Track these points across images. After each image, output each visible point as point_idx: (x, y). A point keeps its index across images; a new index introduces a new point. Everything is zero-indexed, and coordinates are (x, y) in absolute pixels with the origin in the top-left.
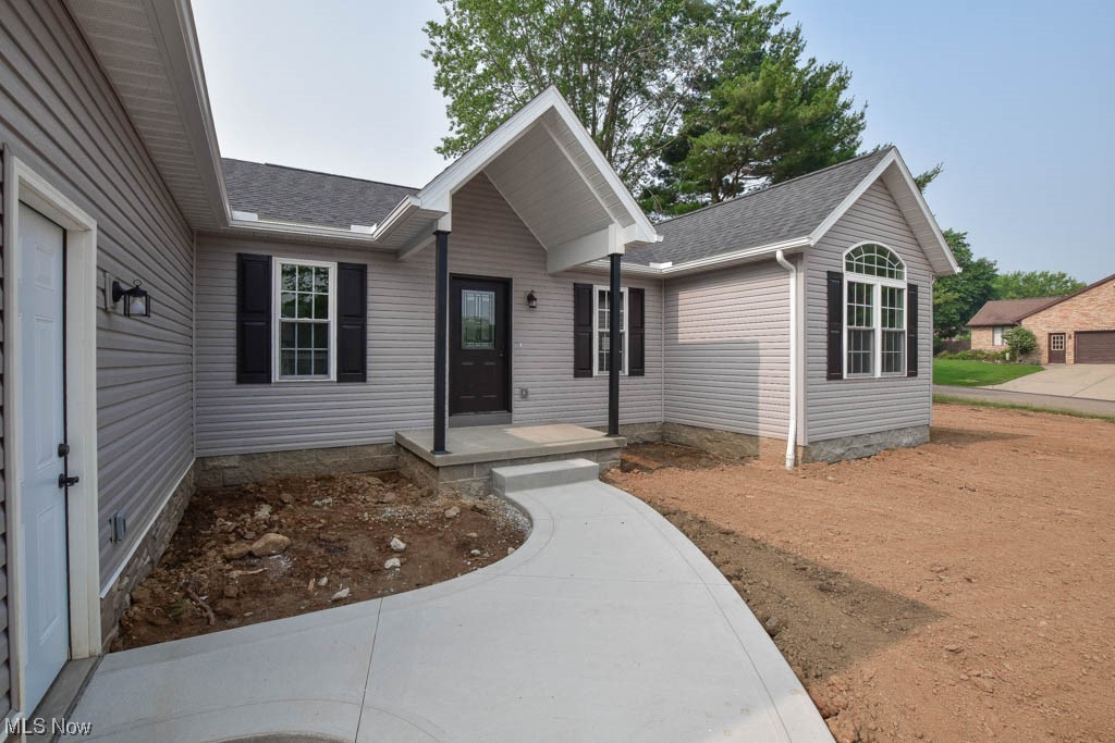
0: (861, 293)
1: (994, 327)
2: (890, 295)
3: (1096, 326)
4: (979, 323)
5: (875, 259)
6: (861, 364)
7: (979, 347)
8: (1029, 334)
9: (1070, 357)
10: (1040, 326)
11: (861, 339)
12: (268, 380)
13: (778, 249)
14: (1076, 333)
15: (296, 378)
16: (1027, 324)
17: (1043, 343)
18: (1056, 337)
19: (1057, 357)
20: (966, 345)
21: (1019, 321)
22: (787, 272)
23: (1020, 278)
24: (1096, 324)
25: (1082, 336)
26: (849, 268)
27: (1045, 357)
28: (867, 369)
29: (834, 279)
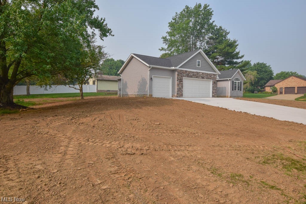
0: (236, 83)
1: (270, 86)
2: (238, 83)
3: (289, 86)
4: (267, 85)
5: (237, 79)
6: (235, 89)
7: (268, 91)
8: (276, 88)
9: (283, 93)
10: (278, 86)
11: (235, 87)
13: (228, 79)
14: (285, 88)
16: (276, 86)
17: (279, 90)
18: (281, 88)
19: (281, 93)
20: (265, 90)
21: (274, 85)
22: (229, 81)
23: (285, 73)
24: (288, 86)
25: (286, 88)
27: (279, 93)
28: (236, 90)
29: (233, 81)
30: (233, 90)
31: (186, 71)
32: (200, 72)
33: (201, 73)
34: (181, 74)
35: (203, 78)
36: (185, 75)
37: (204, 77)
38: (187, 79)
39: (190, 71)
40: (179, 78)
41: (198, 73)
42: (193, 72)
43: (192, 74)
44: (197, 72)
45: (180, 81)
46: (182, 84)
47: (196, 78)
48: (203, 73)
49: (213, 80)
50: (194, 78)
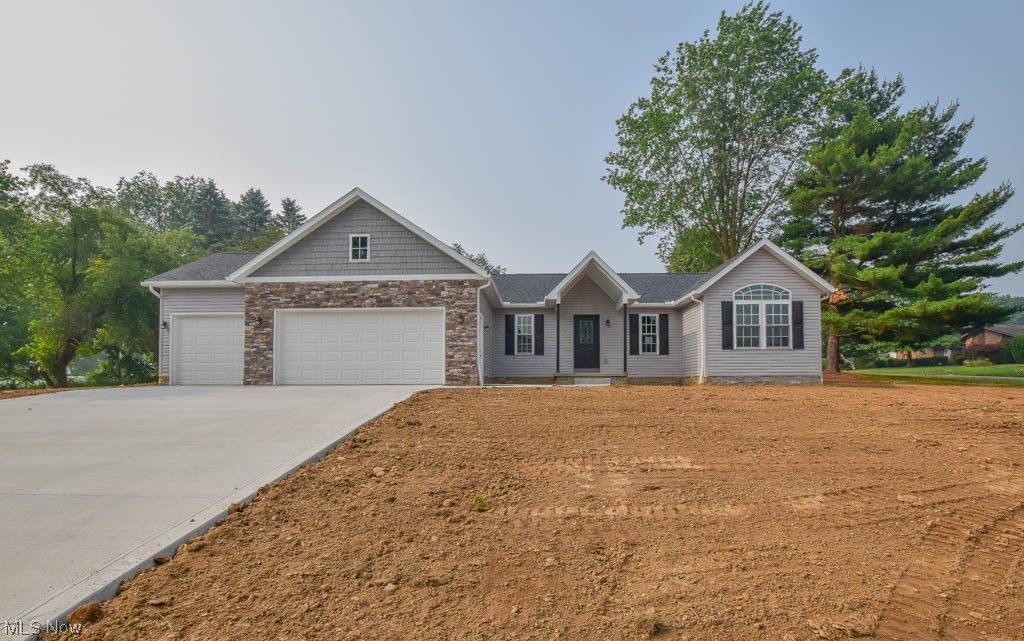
0: (748, 309)
2: (775, 309)
5: (762, 292)
6: (752, 342)
12: (513, 354)
13: (691, 295)
15: (522, 353)
22: (698, 304)
26: (737, 298)
28: (757, 344)
29: (727, 307)
30: (727, 344)
31: (289, 286)
32: (365, 283)
33: (374, 282)
34: (263, 297)
35: (381, 303)
36: (282, 300)
37: (389, 300)
38: (298, 313)
39: (310, 285)
40: (255, 314)
41: (353, 287)
42: (329, 286)
43: (320, 294)
44: (352, 283)
45: (261, 324)
46: (270, 335)
47: (342, 306)
48: (384, 285)
49: (448, 308)
50: (332, 307)
